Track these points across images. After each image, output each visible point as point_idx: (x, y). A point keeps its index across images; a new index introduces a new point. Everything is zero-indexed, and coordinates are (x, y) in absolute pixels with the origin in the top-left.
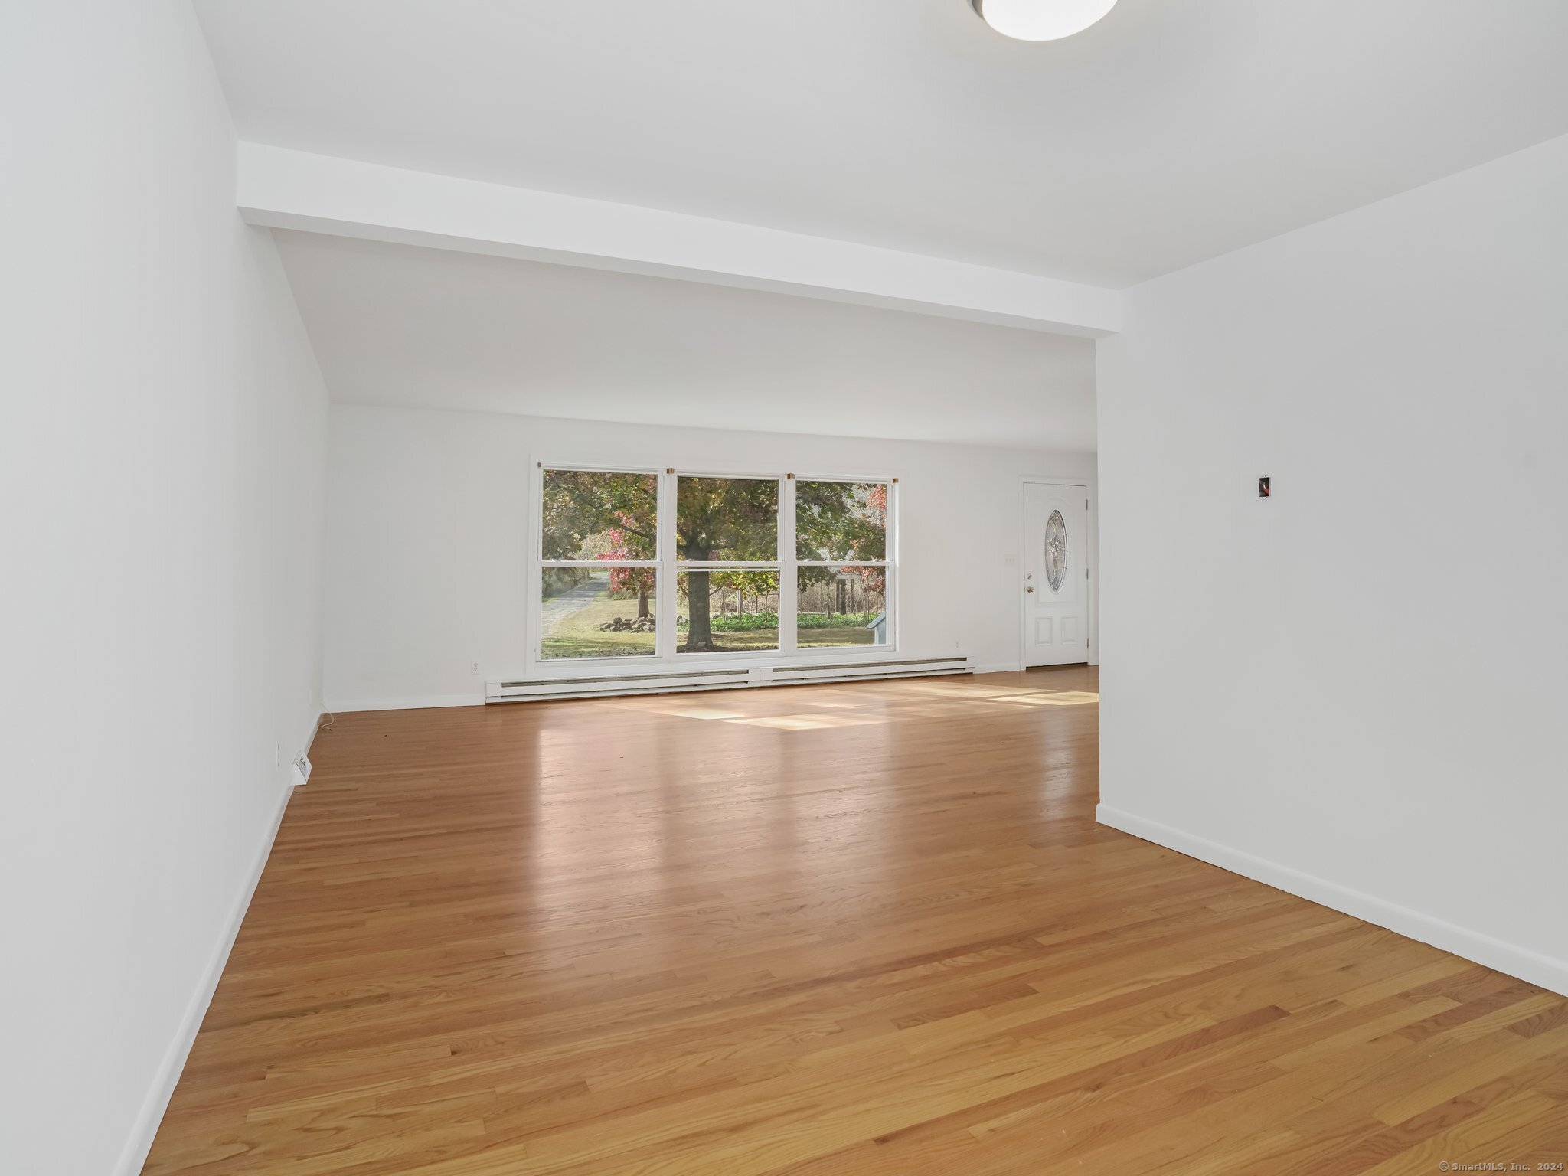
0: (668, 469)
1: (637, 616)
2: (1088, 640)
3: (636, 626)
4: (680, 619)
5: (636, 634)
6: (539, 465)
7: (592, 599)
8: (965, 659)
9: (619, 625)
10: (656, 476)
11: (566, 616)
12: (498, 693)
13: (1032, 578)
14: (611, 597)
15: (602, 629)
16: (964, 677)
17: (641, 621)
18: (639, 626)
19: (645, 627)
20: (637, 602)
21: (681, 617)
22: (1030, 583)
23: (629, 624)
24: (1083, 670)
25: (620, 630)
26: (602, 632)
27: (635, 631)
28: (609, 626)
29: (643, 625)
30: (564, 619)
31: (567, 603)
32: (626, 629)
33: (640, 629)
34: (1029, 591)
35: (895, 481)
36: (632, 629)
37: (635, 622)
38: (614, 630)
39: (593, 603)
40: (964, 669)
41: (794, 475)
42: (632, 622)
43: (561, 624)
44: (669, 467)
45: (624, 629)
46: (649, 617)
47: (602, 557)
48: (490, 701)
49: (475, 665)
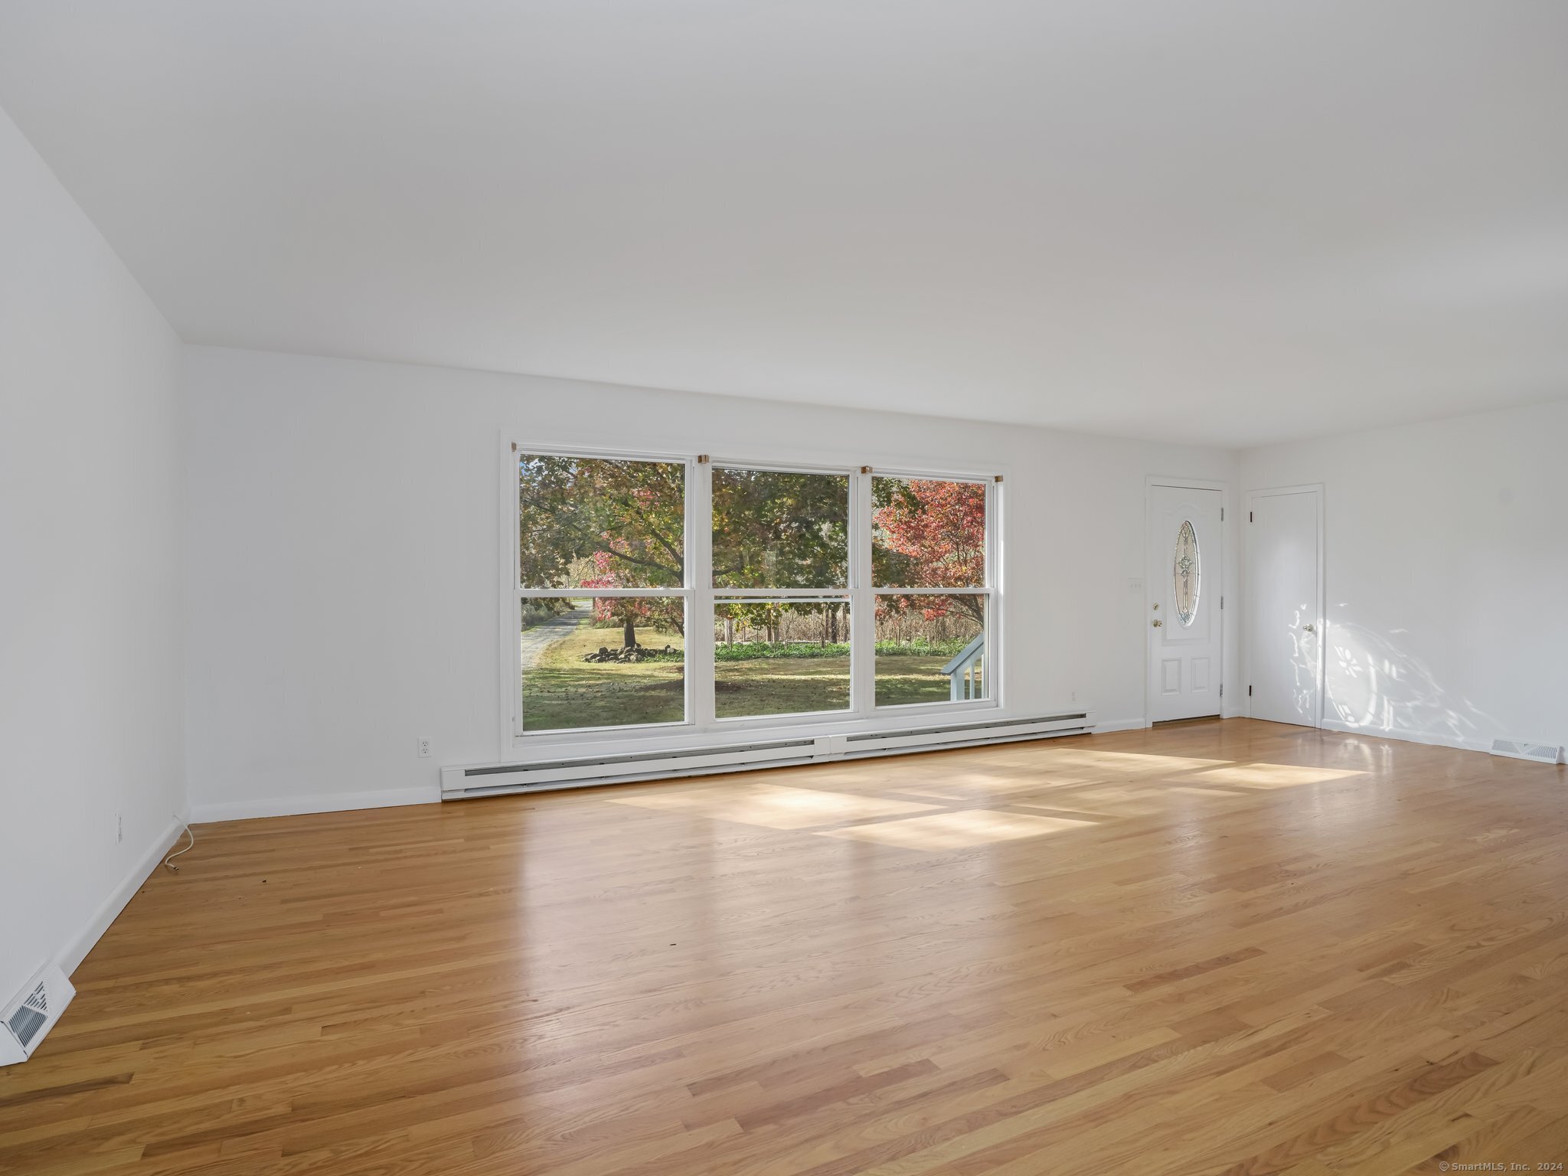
0: (700, 457)
1: (623, 645)
2: (1221, 686)
3: (623, 656)
4: (668, 649)
5: (622, 665)
6: (514, 446)
7: (575, 627)
8: (1083, 716)
9: (605, 655)
10: (683, 466)
11: (550, 646)
12: (459, 785)
13: (1159, 608)
14: (594, 625)
15: (587, 660)
16: (1080, 739)
17: (627, 651)
18: (626, 657)
19: (632, 657)
20: (622, 630)
21: (668, 646)
22: (1157, 615)
23: (615, 654)
24: (1215, 725)
25: (606, 661)
26: (587, 663)
27: (621, 662)
28: (595, 656)
29: (630, 655)
30: (548, 649)
31: (550, 632)
32: (612, 659)
33: (627, 660)
34: (1155, 626)
35: (997, 479)
36: (619, 659)
37: (621, 653)
38: (600, 661)
39: (577, 631)
40: (1082, 728)
41: (871, 469)
42: (618, 652)
43: (545, 654)
44: (702, 453)
45: (610, 660)
46: (636, 647)
47: (586, 584)
48: (447, 797)
49: (425, 744)
